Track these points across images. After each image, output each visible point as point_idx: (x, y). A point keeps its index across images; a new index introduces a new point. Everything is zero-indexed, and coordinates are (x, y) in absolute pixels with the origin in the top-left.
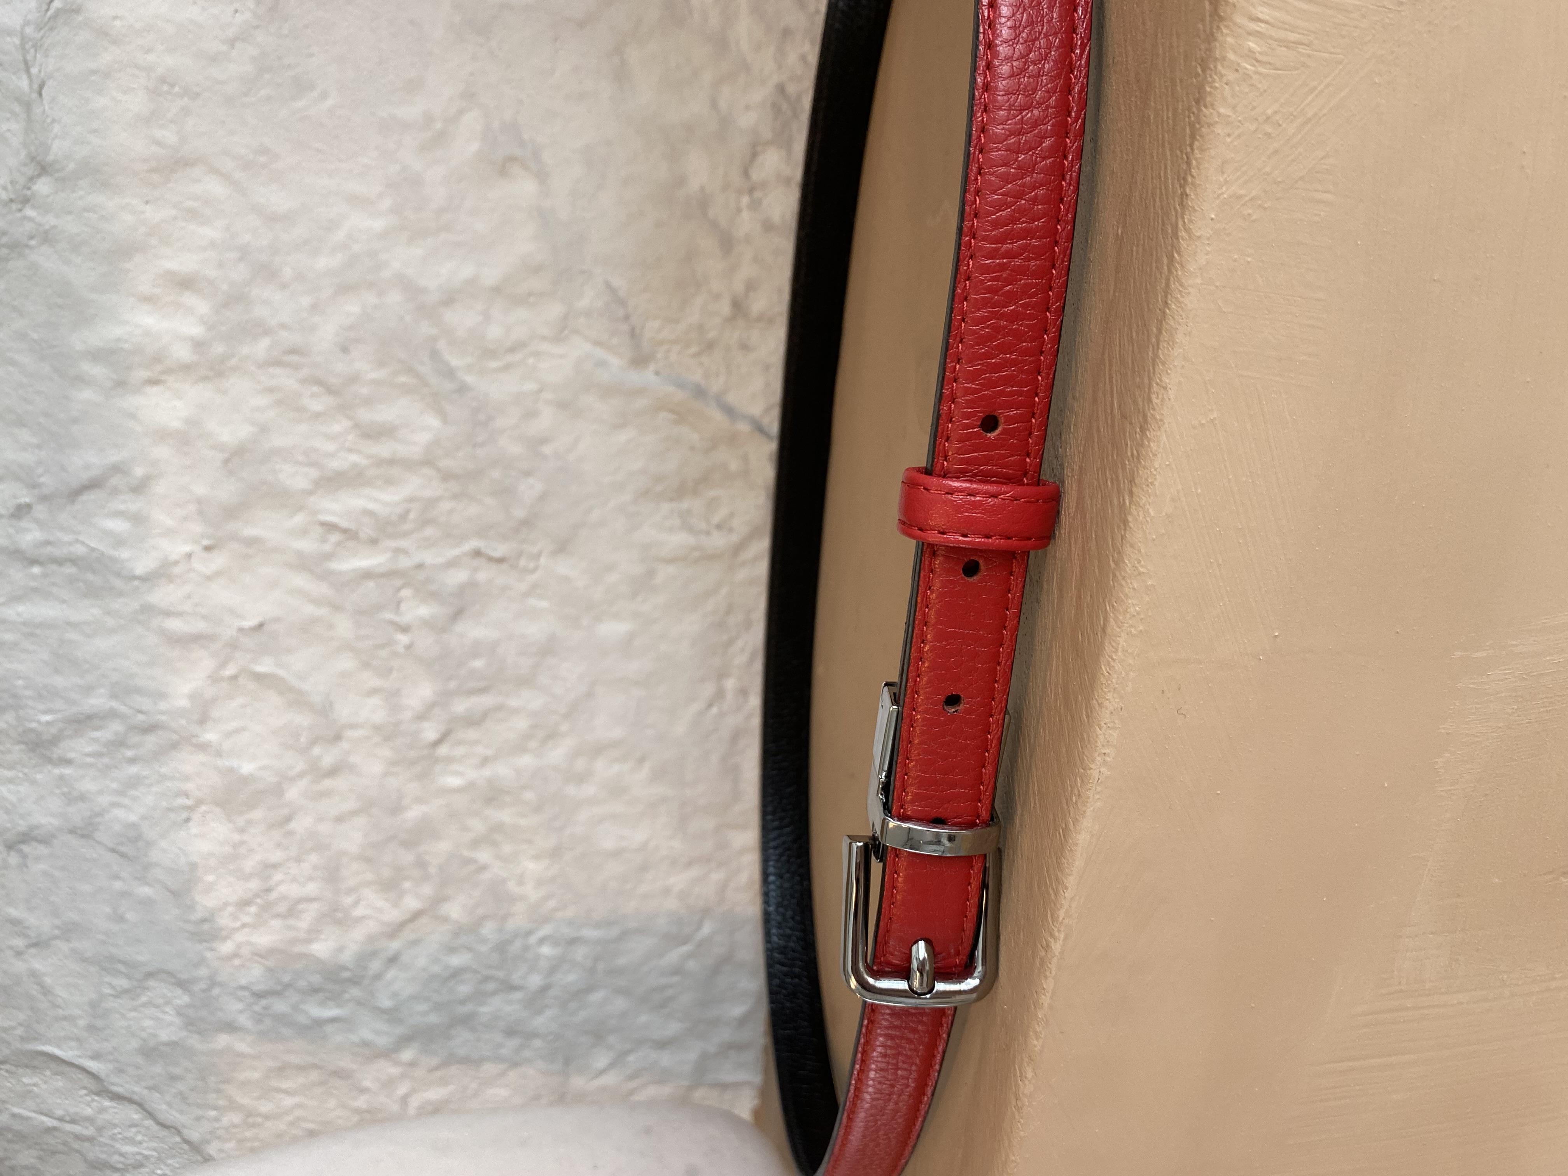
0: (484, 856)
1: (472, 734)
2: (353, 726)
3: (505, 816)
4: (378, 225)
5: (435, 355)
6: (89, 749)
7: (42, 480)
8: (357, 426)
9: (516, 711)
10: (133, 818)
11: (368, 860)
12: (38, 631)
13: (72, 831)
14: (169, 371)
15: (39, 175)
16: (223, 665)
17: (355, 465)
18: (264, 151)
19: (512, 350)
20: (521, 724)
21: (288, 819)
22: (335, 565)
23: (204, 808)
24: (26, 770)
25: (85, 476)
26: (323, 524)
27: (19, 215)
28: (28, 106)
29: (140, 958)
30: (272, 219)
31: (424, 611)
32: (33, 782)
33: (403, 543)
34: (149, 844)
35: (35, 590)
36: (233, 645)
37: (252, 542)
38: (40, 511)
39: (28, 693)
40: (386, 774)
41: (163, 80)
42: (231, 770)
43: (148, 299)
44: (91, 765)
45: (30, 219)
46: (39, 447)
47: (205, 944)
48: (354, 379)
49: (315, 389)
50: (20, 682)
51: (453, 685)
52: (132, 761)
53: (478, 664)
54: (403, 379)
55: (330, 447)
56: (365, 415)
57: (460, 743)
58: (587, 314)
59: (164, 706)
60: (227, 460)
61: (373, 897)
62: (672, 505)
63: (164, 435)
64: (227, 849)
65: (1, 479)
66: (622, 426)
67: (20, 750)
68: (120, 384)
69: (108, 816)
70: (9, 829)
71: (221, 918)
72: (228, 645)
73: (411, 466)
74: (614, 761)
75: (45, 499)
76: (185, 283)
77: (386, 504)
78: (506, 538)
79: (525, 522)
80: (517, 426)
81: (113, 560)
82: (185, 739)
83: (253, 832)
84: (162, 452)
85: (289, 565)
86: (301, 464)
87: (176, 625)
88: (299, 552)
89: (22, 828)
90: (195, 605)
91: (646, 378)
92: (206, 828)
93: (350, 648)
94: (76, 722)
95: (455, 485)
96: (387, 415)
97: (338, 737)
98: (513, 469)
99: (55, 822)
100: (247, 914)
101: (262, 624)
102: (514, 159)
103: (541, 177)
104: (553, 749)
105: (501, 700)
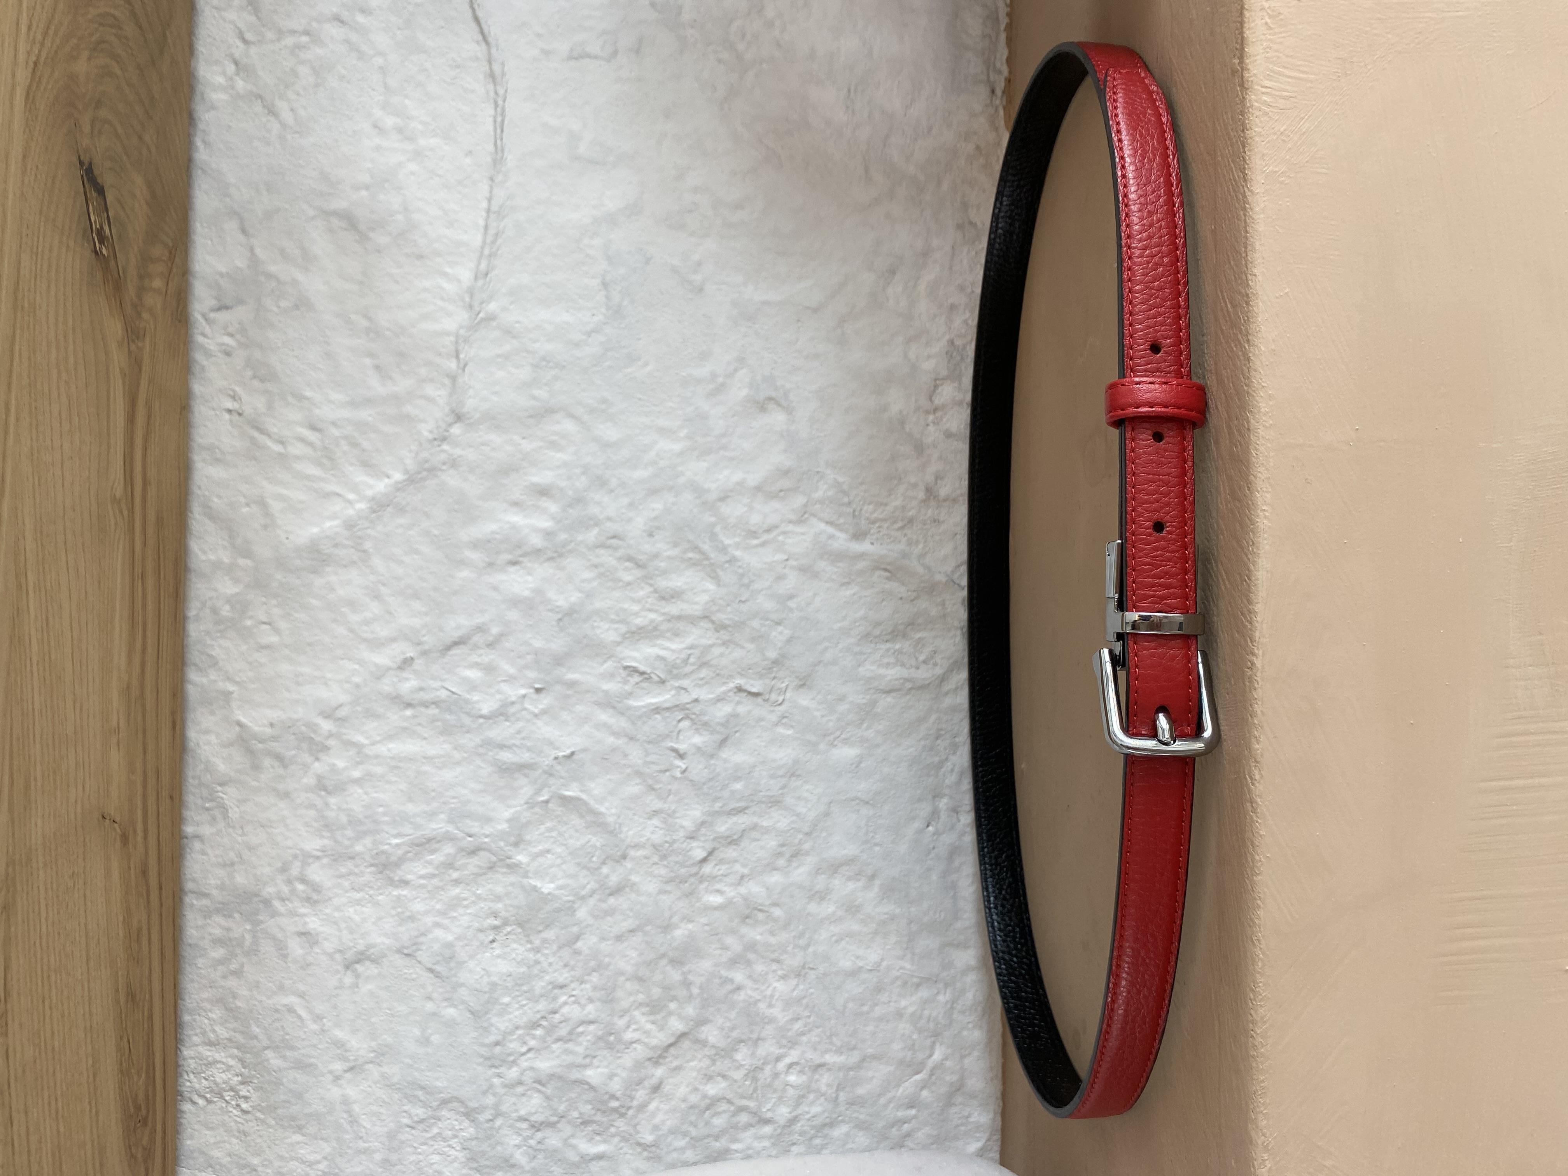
0: (738, 976)
1: (731, 853)
2: (636, 846)
3: (756, 934)
4: (677, 447)
5: (713, 536)
6: (423, 872)
7: (425, 639)
8: (656, 591)
9: (766, 831)
10: (450, 938)
11: (640, 980)
12: (401, 765)
13: (399, 951)
14: (525, 555)
15: (456, 422)
16: (538, 792)
17: (652, 621)
18: (604, 401)
19: (768, 531)
20: (772, 843)
21: (577, 938)
22: (633, 703)
23: (509, 929)
24: (371, 892)
25: (456, 635)
26: (626, 668)
27: (438, 449)
28: (454, 378)
29: (439, 1084)
30: (607, 445)
31: (697, 740)
32: (377, 904)
33: (685, 683)
34: (461, 964)
35: (405, 729)
36: (550, 774)
37: (572, 684)
38: (418, 664)
39: (386, 819)
40: (662, 892)
41: (543, 359)
42: (535, 889)
43: (516, 504)
44: (423, 886)
45: (445, 452)
46: (426, 614)
47: (494, 1070)
48: (656, 556)
49: (628, 564)
50: (381, 810)
51: (718, 805)
52: (457, 882)
53: (738, 786)
54: (690, 555)
55: (635, 608)
56: (663, 583)
57: (721, 861)
58: (821, 502)
59: (488, 830)
60: (560, 620)
61: (643, 1019)
62: (888, 645)
63: (515, 602)
64: (523, 969)
65: (394, 640)
66: (848, 583)
67: (371, 873)
68: (490, 565)
69: (430, 936)
70: (350, 948)
71: (511, 1041)
72: (545, 772)
73: (693, 620)
74: (849, 879)
75: (424, 653)
76: (543, 492)
77: (673, 651)
78: (761, 676)
79: (776, 662)
80: (770, 587)
81: (467, 701)
82: (501, 860)
83: (546, 951)
84: (513, 615)
85: (598, 704)
86: (613, 621)
87: (506, 756)
88: (606, 692)
89: (360, 947)
90: (523, 739)
91: (865, 546)
92: (508, 950)
93: (638, 773)
94: (418, 845)
95: (724, 635)
96: (677, 582)
97: (624, 857)
98: (767, 619)
99: (387, 941)
100: (534, 1037)
101: (573, 753)
102: (770, 399)
103: (789, 410)
104: (798, 867)
105: (755, 819)
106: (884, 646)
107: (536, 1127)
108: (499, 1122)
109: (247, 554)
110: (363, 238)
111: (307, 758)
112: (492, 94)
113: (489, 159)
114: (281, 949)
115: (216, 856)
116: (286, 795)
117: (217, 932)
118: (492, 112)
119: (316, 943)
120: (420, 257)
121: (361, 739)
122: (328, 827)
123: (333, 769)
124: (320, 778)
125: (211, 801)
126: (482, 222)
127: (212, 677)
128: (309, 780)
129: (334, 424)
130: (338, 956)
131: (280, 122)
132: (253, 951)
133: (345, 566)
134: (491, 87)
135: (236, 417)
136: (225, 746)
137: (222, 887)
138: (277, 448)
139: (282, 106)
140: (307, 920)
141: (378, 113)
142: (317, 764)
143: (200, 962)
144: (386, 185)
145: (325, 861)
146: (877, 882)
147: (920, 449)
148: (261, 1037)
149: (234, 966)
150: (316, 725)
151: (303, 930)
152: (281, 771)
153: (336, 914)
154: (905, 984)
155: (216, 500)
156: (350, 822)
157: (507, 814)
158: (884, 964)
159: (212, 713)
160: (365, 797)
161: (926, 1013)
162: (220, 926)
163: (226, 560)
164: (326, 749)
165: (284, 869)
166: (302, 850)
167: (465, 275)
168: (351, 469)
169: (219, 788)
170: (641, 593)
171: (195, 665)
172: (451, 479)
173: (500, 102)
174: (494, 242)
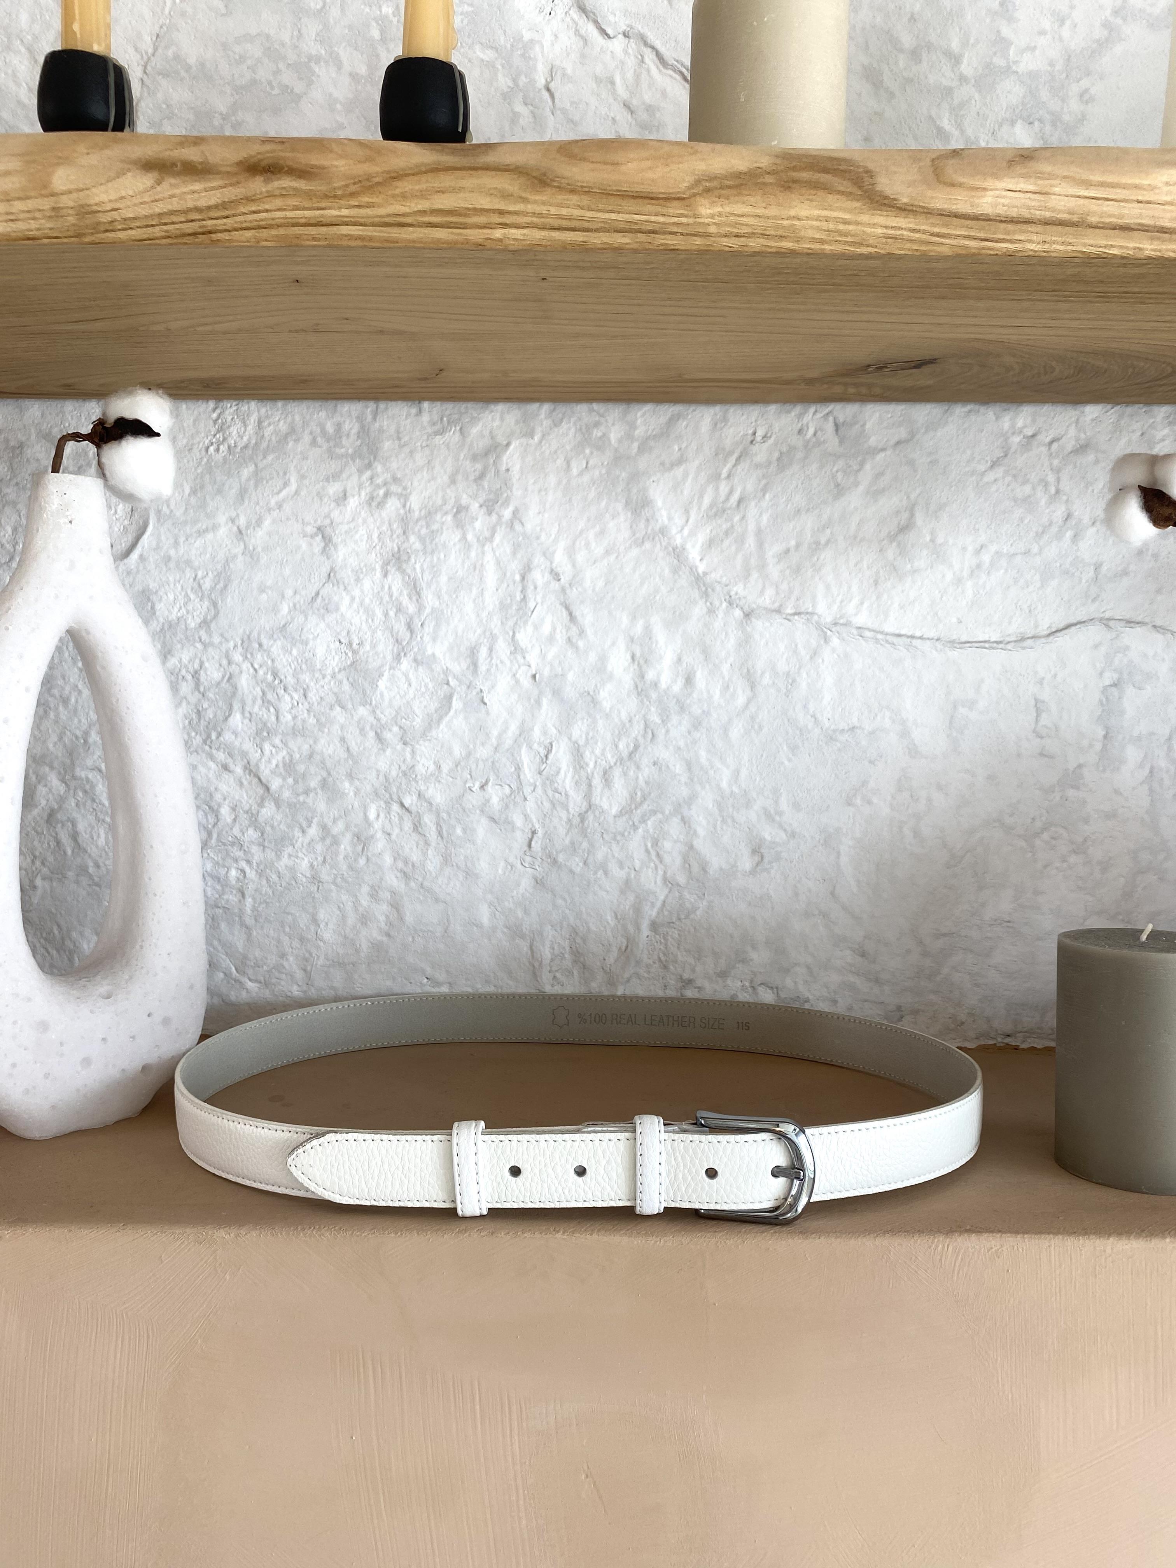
0: (313, 831)
1: (408, 825)
2: (413, 752)
3: (345, 845)
4: (724, 785)
5: (655, 812)
6: (394, 589)
7: (575, 590)
8: (611, 767)
9: (425, 854)
10: (343, 608)
11: (310, 757)
12: (477, 571)
13: (332, 569)
14: (640, 666)
15: (744, 613)
16: (455, 677)
17: (587, 765)
18: (761, 728)
19: (658, 855)
20: (415, 857)
21: (342, 707)
22: (524, 749)
23: (350, 654)
24: (378, 548)
25: (577, 613)
26: (551, 744)
27: (723, 599)
30: (726, 730)
31: (495, 800)
32: (369, 552)
33: (539, 790)
34: (323, 617)
35: (505, 574)
36: (470, 686)
37: (538, 703)
38: (555, 585)
39: (435, 559)
40: (378, 772)
41: (794, 681)
42: (381, 675)
43: (679, 660)
44: (383, 587)
45: (721, 604)
46: (594, 590)
48: (638, 768)
49: (632, 745)
50: (442, 556)
51: (444, 815)
52: (386, 614)
53: (459, 831)
54: (639, 794)
55: (598, 752)
56: (617, 773)
57: (401, 818)
58: (681, 897)
59: (427, 638)
60: (589, 694)
61: (279, 757)
62: (568, 949)
63: (603, 659)
64: (318, 667)
65: (574, 566)
66: (616, 918)
67: (393, 547)
68: (632, 640)
69: (344, 594)
70: (334, 531)
71: (262, 656)
72: (471, 683)
73: (588, 796)
74: (387, 917)
75: (563, 590)
76: (689, 681)
77: (564, 781)
78: (544, 849)
79: (555, 861)
80: (613, 856)
81: (526, 622)
82: (403, 648)
83: (332, 683)
84: (592, 657)
85: (523, 722)
86: (587, 734)
87: (483, 652)
88: (532, 729)
89: (335, 539)
90: (497, 665)
91: (645, 931)
92: (333, 653)
93: (469, 754)
94: (415, 585)
95: (576, 820)
96: (618, 783)
97: (405, 744)
98: (588, 854)
99: (340, 559)
100: (266, 674)
101: (485, 704)
102: (762, 858)
103: (753, 872)
104: (397, 877)
105: (433, 844)
106: (567, 944)
107: (196, 675)
108: (199, 645)
109: (641, 450)
110: (892, 538)
111: (482, 497)
112: (1008, 639)
113: (954, 637)
114: (333, 477)
115: (405, 426)
116: (453, 481)
117: (346, 426)
118: (993, 639)
119: (338, 505)
120: (876, 583)
121: (498, 538)
122: (429, 515)
123: (474, 519)
124: (467, 508)
125: (449, 422)
126: (903, 632)
127: (544, 423)
128: (465, 500)
129: (743, 518)
130: (327, 522)
131: (986, 471)
132: (331, 455)
133: (631, 527)
134: (1014, 639)
135: (750, 438)
136: (491, 432)
137: (381, 431)
138: (725, 473)
139: (999, 472)
140: (356, 497)
141: (993, 548)
142: (477, 505)
143: (323, 414)
144: (935, 556)
145: (402, 512)
146: (385, 939)
147: (723, 975)
148: (265, 462)
149: (319, 439)
150: (508, 505)
151: (348, 494)
152: (472, 478)
153: (360, 520)
154: (307, 960)
155: (685, 423)
156: (433, 532)
157: (439, 654)
158: (322, 944)
159: (517, 422)
160: (452, 543)
161: (284, 976)
162: (351, 429)
163: (637, 432)
164: (490, 513)
165: (395, 480)
166: (410, 493)
167: (861, 620)
168: (708, 531)
169: (458, 428)
170: (609, 756)
171: (554, 409)
172: (699, 610)
173: (1001, 646)
174: (887, 641)
